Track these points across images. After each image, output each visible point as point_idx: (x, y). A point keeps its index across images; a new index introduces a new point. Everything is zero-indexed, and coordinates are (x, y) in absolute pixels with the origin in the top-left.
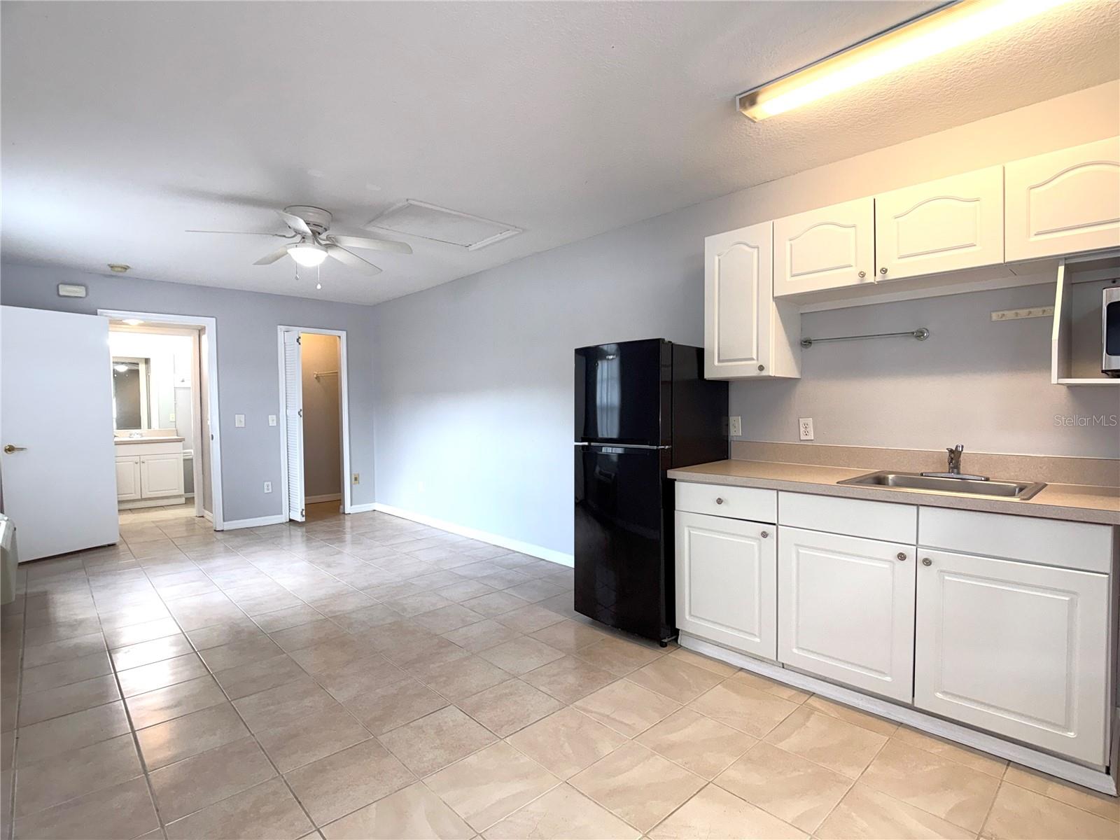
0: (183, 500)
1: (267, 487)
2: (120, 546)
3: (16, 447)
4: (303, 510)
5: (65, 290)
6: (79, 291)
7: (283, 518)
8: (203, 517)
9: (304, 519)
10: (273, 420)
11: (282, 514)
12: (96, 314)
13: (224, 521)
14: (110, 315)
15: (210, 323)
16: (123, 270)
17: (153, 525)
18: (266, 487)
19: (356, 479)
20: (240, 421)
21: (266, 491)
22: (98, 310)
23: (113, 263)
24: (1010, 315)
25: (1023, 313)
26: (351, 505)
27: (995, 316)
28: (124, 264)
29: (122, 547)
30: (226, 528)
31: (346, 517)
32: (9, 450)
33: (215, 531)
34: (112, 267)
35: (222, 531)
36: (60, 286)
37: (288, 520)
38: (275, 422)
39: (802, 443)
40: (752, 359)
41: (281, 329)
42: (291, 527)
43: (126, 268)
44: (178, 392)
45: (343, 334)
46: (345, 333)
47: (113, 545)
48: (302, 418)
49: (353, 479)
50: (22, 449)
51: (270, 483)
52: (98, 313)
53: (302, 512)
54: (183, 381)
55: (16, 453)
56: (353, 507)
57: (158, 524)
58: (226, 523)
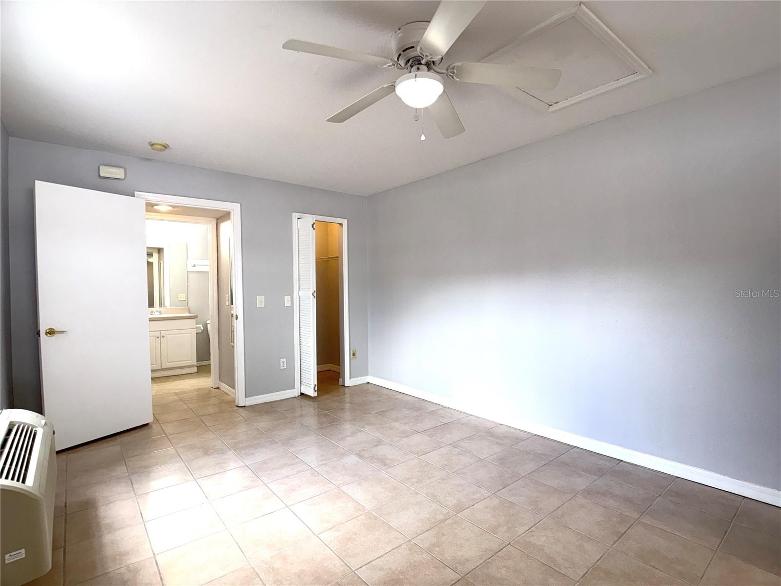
0: (195, 370)
1: (283, 363)
2: (153, 426)
3: (56, 330)
4: (315, 385)
5: (105, 171)
6: (118, 173)
7: (295, 393)
8: (218, 388)
9: (316, 394)
10: (288, 301)
11: (294, 388)
12: (134, 196)
13: (246, 397)
14: (146, 197)
15: (235, 209)
16: (162, 147)
17: (176, 398)
18: (281, 364)
19: (354, 354)
20: (261, 301)
21: (282, 368)
22: (136, 192)
23: (154, 141)
26: (350, 379)
28: (164, 142)
29: (156, 428)
30: (247, 404)
31: (346, 389)
32: (50, 334)
33: (237, 406)
34: (152, 145)
35: (244, 406)
36: (101, 167)
37: (300, 395)
38: (290, 302)
41: (295, 215)
42: (302, 400)
43: (165, 147)
44: (190, 275)
45: (345, 222)
46: (346, 220)
47: (147, 425)
48: (315, 299)
49: (352, 355)
50: (62, 332)
51: (285, 360)
52: (135, 195)
53: (314, 388)
54: (195, 266)
55: (56, 335)
56: (352, 379)
57: (181, 396)
58: (247, 399)
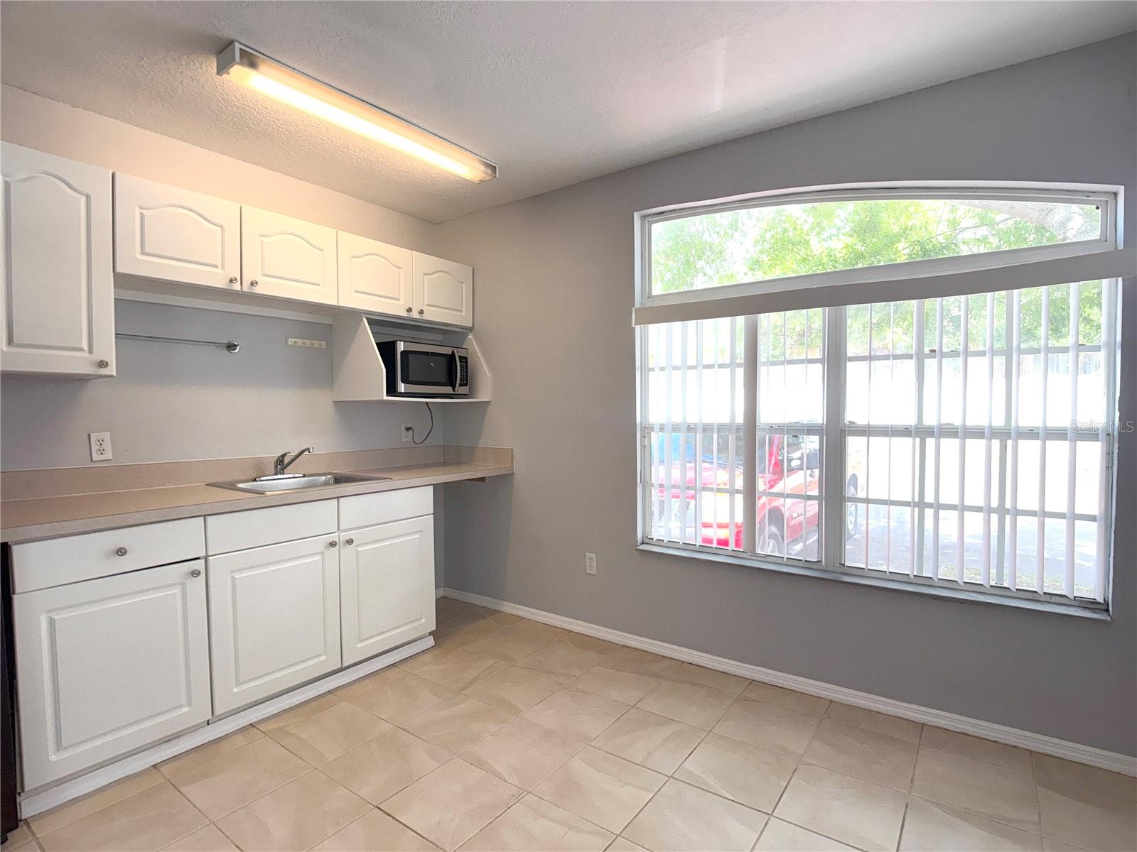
24: (300, 342)
25: (308, 342)
27: (291, 341)
39: (97, 465)
40: (82, 350)
